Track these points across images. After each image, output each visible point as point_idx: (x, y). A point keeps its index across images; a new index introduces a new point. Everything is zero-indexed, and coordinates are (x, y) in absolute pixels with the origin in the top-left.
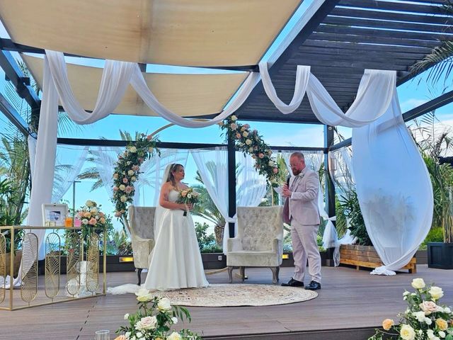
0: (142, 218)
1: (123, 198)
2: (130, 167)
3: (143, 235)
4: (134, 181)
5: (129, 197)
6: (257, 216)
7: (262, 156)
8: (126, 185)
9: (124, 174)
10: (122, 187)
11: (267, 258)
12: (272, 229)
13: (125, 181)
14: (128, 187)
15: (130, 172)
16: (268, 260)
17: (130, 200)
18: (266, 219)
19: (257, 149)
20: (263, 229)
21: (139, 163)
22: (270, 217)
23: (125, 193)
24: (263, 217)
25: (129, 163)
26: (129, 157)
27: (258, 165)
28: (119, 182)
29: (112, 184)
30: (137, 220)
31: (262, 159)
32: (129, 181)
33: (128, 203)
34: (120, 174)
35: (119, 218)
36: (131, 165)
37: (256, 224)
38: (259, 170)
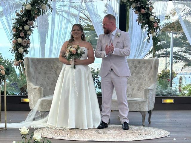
0: (36, 68)
1: (21, 50)
2: (26, 23)
3: (36, 82)
4: (29, 35)
5: (26, 49)
6: (136, 67)
7: (143, 11)
8: (23, 38)
9: (21, 28)
10: (20, 40)
11: (138, 104)
12: (147, 79)
13: (22, 34)
14: (24, 40)
15: (26, 27)
16: (139, 106)
17: (26, 51)
18: (143, 69)
19: (139, 5)
20: (140, 79)
21: (33, 19)
22: (146, 68)
23: (22, 46)
24: (141, 68)
25: (25, 19)
26: (25, 14)
27: (140, 20)
28: (17, 36)
29: (12, 37)
30: (32, 70)
31: (143, 14)
32: (26, 34)
33: (25, 54)
34: (17, 29)
35: (18, 66)
36: (27, 21)
37: (134, 74)
38: (141, 24)
